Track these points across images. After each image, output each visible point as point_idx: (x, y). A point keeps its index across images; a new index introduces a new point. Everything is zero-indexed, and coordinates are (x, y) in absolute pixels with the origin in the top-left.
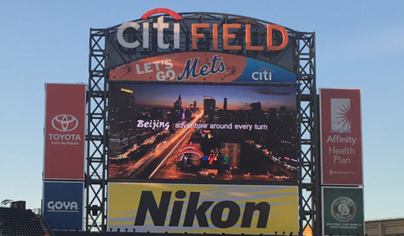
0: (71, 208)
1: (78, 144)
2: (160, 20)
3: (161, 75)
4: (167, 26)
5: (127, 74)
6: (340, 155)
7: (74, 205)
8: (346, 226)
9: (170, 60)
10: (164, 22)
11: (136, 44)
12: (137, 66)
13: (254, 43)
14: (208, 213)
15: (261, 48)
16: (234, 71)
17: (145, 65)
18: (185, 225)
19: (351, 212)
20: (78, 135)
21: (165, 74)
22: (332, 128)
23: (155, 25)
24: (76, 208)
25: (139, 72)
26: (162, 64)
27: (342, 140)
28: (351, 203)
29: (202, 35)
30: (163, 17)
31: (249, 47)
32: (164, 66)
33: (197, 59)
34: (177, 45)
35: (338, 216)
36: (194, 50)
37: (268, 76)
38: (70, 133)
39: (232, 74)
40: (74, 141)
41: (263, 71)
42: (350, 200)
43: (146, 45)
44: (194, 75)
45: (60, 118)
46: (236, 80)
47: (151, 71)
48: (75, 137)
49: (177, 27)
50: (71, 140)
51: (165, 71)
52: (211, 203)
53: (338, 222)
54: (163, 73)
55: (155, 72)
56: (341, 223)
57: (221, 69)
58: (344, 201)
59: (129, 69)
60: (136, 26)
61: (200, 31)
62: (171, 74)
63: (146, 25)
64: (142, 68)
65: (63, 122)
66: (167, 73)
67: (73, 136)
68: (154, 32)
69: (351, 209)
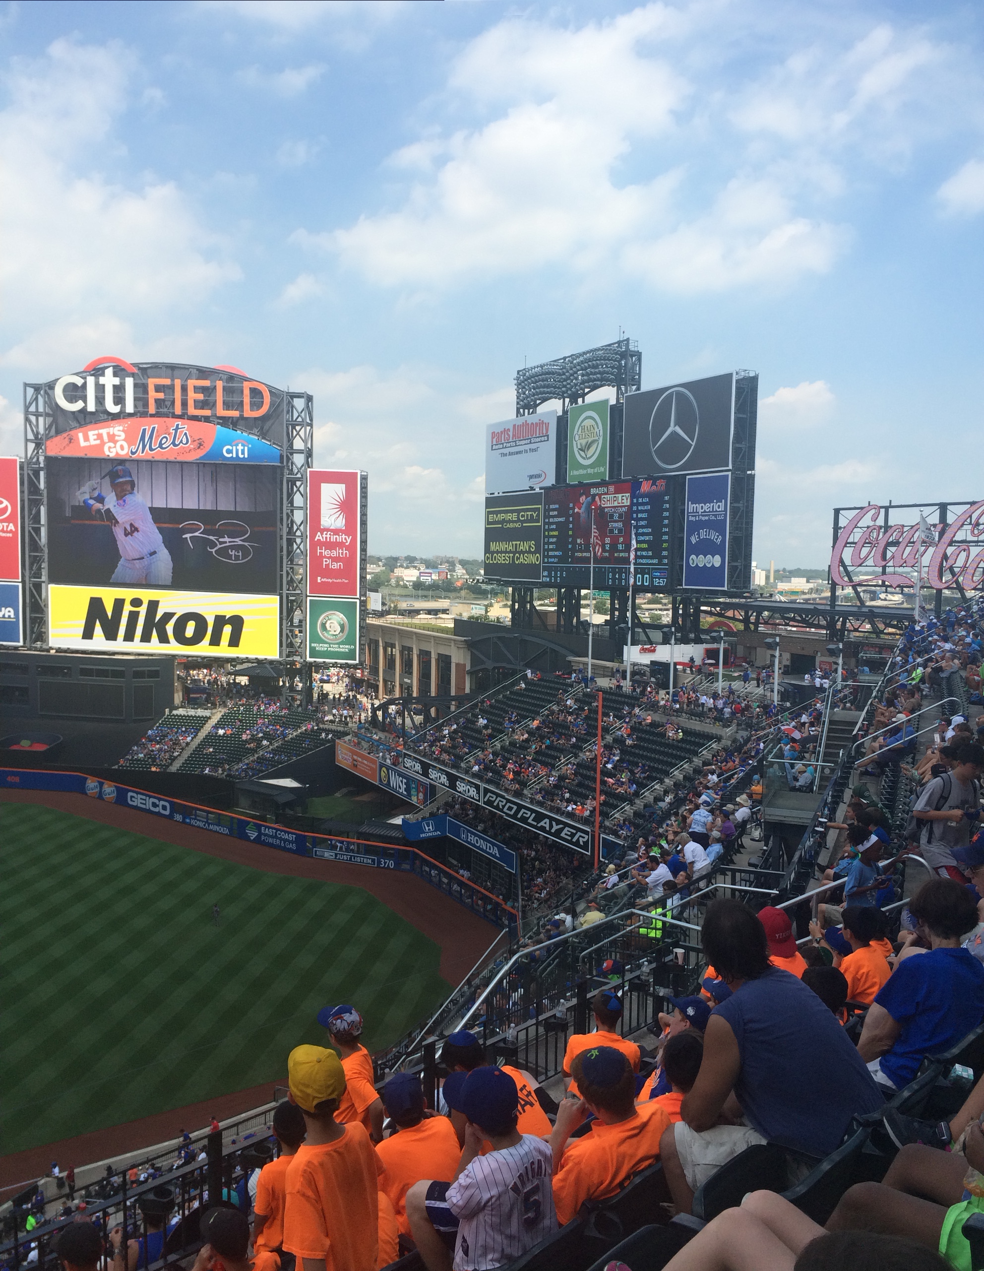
0: (6, 616)
1: (11, 535)
2: (109, 372)
3: (110, 448)
4: (117, 381)
5: (68, 445)
6: (330, 557)
7: (9, 612)
8: (335, 648)
9: (121, 428)
11: (78, 406)
12: (81, 435)
13: (227, 406)
14: (170, 627)
15: (235, 414)
16: (201, 445)
17: (91, 433)
18: (142, 641)
19: (342, 631)
20: (11, 525)
21: (115, 447)
22: (322, 522)
23: (102, 380)
24: (12, 616)
25: (83, 443)
26: (111, 433)
27: (333, 539)
28: (342, 619)
29: (161, 396)
30: (111, 368)
31: (221, 412)
32: (114, 435)
33: (154, 428)
34: (130, 408)
35: (326, 634)
36: (152, 416)
37: (243, 453)
38: (2, 520)
39: (199, 448)
40: (7, 532)
41: (237, 445)
42: (342, 616)
43: (91, 407)
44: (151, 449)
46: (201, 458)
47: (98, 442)
48: (7, 527)
49: (129, 382)
50: (3, 531)
51: (115, 442)
52: (173, 614)
53: (326, 643)
54: (112, 445)
55: (103, 444)
56: (330, 644)
57: (184, 441)
58: (334, 616)
59: (71, 440)
60: (79, 382)
61: (158, 389)
62: (122, 448)
63: (91, 381)
64: (86, 439)
66: (118, 444)
67: (5, 524)
68: (100, 389)
69: (342, 628)
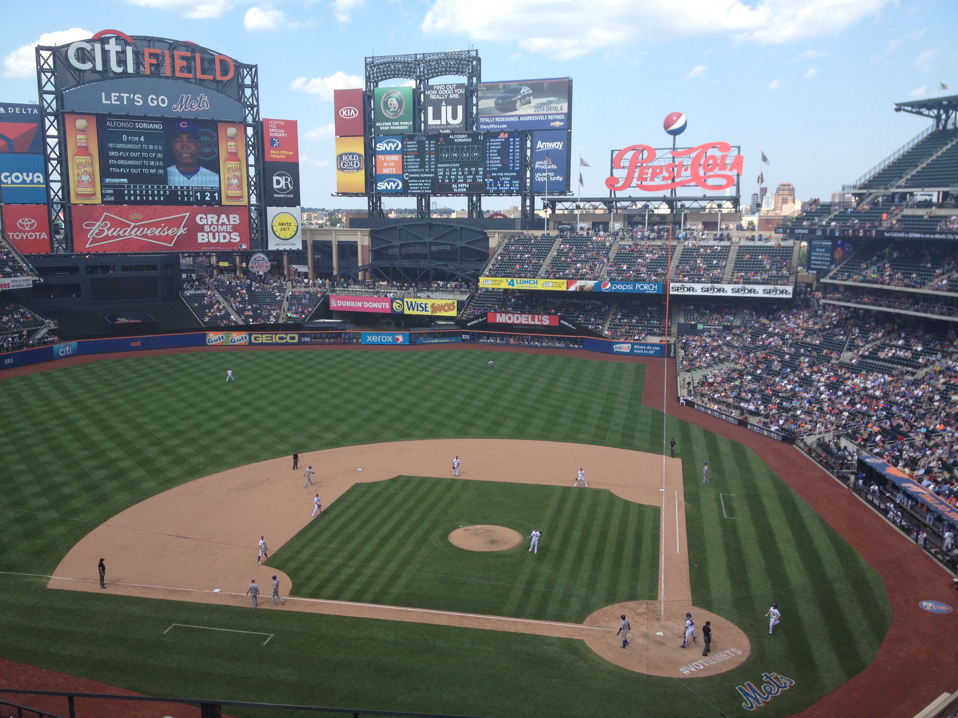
2: (112, 41)
4: (119, 48)
10: (116, 44)
11: (88, 66)
13: (203, 72)
15: (211, 77)
23: (107, 47)
29: (154, 61)
30: (115, 39)
31: (199, 76)
34: (131, 69)
36: (148, 76)
43: (99, 67)
49: (129, 50)
60: (88, 47)
61: (151, 55)
63: (98, 47)
68: (105, 54)
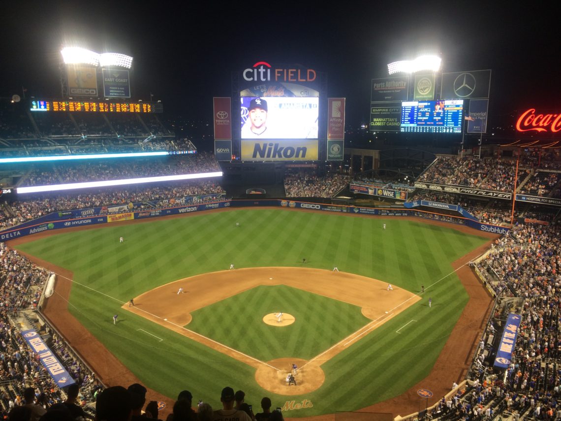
0: (226, 151)
1: (228, 124)
6: (335, 126)
7: (228, 150)
8: (336, 156)
18: (273, 157)
20: (228, 120)
29: (279, 75)
31: (299, 80)
35: (333, 152)
38: (224, 119)
42: (338, 145)
43: (256, 79)
45: (220, 113)
50: (225, 123)
56: (334, 154)
58: (336, 146)
61: (278, 73)
65: (221, 114)
69: (339, 149)
